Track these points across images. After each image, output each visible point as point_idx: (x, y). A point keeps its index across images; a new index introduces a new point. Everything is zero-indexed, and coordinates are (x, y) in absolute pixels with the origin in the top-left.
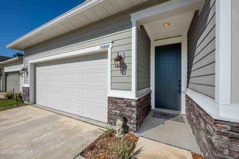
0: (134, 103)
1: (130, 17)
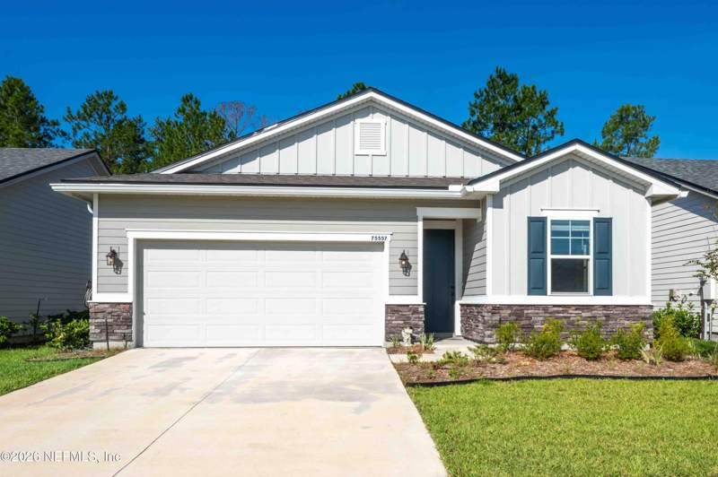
0: (421, 309)
1: (416, 210)
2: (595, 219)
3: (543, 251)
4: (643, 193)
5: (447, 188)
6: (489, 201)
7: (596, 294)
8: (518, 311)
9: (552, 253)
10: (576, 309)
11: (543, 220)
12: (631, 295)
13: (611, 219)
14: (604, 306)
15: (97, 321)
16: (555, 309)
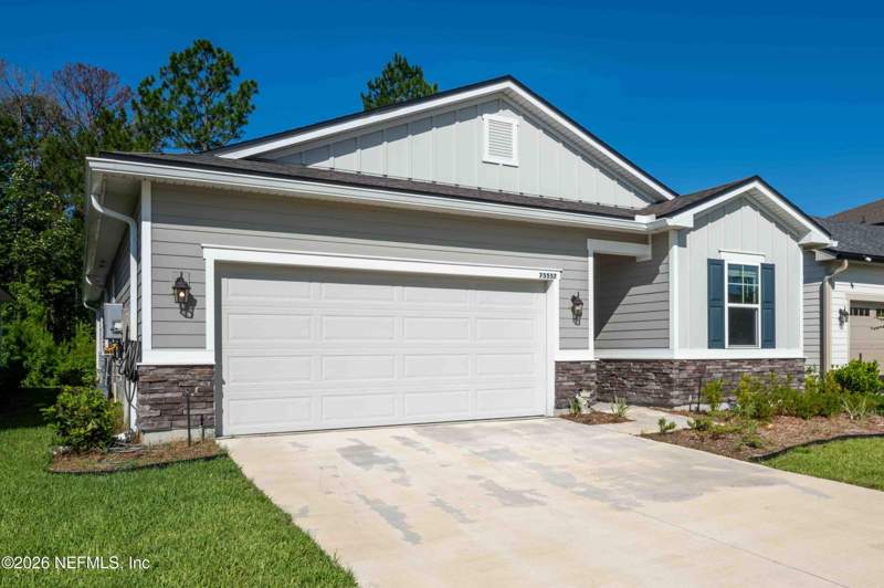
0: (594, 367)
1: (586, 244)
2: (762, 264)
3: (722, 299)
4: (797, 239)
5: (633, 219)
6: (673, 237)
7: (763, 347)
8: (702, 366)
9: (729, 302)
10: (749, 364)
11: (721, 263)
12: (788, 348)
13: (773, 265)
14: (770, 360)
15: (152, 396)
16: (732, 364)
